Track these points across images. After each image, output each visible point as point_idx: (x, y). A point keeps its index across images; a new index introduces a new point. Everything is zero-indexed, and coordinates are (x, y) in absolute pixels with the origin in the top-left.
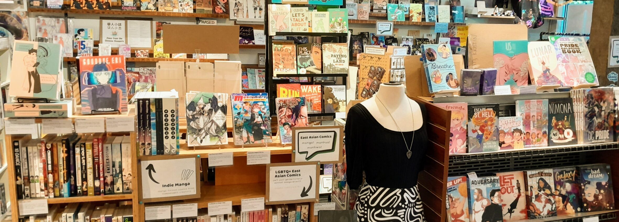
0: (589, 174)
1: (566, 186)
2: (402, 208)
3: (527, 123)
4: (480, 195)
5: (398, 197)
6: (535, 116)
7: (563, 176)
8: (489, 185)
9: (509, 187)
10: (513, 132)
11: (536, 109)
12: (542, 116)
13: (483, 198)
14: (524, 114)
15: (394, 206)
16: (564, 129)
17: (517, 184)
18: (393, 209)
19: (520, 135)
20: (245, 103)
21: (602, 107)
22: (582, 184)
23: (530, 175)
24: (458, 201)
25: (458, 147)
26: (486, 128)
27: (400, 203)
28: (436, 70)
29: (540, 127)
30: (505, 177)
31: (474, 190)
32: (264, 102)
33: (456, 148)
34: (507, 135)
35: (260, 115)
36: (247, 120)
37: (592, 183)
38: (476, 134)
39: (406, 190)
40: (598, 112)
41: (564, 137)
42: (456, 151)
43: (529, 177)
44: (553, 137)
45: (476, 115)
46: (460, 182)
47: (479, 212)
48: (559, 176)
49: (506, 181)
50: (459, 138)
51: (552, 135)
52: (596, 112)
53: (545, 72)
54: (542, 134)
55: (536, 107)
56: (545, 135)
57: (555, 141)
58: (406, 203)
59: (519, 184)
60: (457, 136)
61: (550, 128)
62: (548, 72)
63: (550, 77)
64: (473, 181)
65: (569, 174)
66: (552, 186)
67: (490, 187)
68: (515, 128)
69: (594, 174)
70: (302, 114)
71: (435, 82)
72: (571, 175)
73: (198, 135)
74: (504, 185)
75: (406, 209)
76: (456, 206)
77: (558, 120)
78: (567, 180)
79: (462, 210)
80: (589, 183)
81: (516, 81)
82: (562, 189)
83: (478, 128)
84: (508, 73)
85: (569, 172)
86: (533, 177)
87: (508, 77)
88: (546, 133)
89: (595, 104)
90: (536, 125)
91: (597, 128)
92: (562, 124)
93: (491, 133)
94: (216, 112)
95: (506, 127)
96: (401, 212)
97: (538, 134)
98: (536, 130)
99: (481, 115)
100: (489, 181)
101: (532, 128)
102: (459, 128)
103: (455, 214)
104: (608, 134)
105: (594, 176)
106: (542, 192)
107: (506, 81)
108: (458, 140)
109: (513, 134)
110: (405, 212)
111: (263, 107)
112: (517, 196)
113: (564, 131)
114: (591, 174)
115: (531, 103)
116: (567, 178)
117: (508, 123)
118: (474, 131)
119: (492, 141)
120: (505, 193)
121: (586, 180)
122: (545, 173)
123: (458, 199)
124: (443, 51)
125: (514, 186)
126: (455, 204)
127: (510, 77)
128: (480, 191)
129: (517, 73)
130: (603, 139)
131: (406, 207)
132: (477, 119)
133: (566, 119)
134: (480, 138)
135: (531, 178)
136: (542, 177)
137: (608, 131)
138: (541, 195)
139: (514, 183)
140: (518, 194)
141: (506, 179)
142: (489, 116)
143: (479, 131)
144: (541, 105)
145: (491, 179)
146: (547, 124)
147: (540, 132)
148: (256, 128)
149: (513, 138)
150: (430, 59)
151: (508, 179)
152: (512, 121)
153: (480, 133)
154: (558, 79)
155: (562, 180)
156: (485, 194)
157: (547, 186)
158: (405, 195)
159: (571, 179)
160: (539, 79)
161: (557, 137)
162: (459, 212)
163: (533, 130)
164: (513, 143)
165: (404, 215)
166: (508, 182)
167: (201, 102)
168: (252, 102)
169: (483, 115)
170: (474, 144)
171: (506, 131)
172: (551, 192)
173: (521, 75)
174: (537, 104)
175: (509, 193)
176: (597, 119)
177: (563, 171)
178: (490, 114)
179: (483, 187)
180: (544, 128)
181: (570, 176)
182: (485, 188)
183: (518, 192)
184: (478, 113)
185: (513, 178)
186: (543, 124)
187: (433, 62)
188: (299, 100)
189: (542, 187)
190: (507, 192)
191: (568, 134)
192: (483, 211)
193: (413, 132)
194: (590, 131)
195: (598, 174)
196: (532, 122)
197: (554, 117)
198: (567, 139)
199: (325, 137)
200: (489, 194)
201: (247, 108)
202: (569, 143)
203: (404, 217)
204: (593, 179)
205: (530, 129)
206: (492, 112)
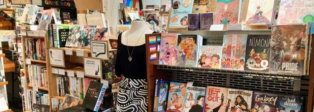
0: (285, 101)
1: (265, 108)
2: (129, 90)
3: (228, 52)
4: (191, 97)
5: (127, 83)
6: (235, 47)
7: (263, 99)
8: (198, 92)
9: (215, 97)
10: (213, 57)
11: (236, 42)
12: (241, 47)
13: (192, 99)
14: (227, 45)
15: (125, 88)
16: (261, 59)
17: (222, 96)
18: (125, 89)
19: (218, 60)
20: (87, 30)
21: (291, 42)
22: (277, 109)
23: (231, 92)
24: (180, 99)
25: (172, 61)
26: (188, 51)
27: (127, 86)
28: (176, 14)
29: (238, 56)
30: (213, 90)
31: (188, 93)
32: (94, 30)
33: (171, 62)
34: (207, 58)
35: (90, 35)
36: (85, 37)
37: (286, 109)
38: (181, 54)
39: (130, 79)
40: (286, 46)
41: (260, 65)
42: (171, 64)
43: (230, 92)
44: (249, 64)
45: (183, 42)
46: (183, 87)
47: (188, 107)
48: (259, 98)
49: (213, 92)
50: (173, 56)
51: (248, 63)
52: (284, 46)
53: (257, 14)
54: (239, 61)
55: (236, 40)
56: (242, 62)
57: (250, 68)
58: (131, 87)
59: (223, 96)
60: (172, 55)
61: (247, 57)
62: (260, 14)
63: (260, 18)
64: (188, 87)
65: (270, 99)
66: (249, 104)
67: (198, 93)
68: (215, 54)
69: (290, 102)
70: (104, 36)
71: (172, 22)
72: (272, 100)
73: (69, 42)
74: (212, 95)
75: (131, 90)
76: (178, 101)
77: (256, 51)
78: (266, 103)
79: (181, 105)
80: (284, 109)
81: (229, 21)
82: (260, 109)
83: (183, 50)
84: (223, 15)
85: (271, 97)
86: (233, 93)
87: (224, 18)
88: (243, 61)
89: (284, 38)
90: (235, 54)
91: (284, 60)
92: (260, 55)
93: (191, 54)
94: (78, 33)
95: (208, 53)
96: (128, 91)
97: (236, 61)
98: (235, 58)
99: (185, 42)
100: (199, 89)
101: (232, 56)
102: (173, 50)
103: (177, 106)
104: (297, 67)
105: (290, 105)
106: (238, 106)
107: (221, 21)
108: (173, 57)
109: (212, 58)
110: (130, 92)
111: (93, 32)
112: (219, 105)
113: (260, 61)
114: (288, 102)
115: (233, 37)
116: (267, 101)
117: (210, 50)
118: (180, 52)
119: (191, 60)
120: (211, 100)
121: (281, 106)
122: (244, 93)
123: (180, 97)
124: (186, 2)
125: (219, 97)
126: (178, 100)
127: (225, 18)
128: (191, 95)
129: (230, 16)
130: (291, 71)
131: (131, 89)
132: (183, 44)
133: (264, 52)
134: (183, 57)
135: (231, 93)
136: (240, 95)
137: (297, 64)
138: (237, 108)
139: (220, 95)
140: (221, 103)
141: (214, 91)
142: (191, 43)
143: (183, 52)
144: (240, 39)
145: (200, 88)
146: (245, 54)
147: (238, 59)
148: (87, 41)
149: (212, 61)
150: (174, 8)
151: (215, 91)
152: (213, 49)
153: (184, 54)
154: (267, 19)
155: (262, 102)
156: (194, 97)
157: (243, 102)
158: (130, 82)
159: (271, 103)
160: (249, 20)
161: (253, 65)
162: (179, 106)
163: (232, 57)
164: (211, 64)
165: (130, 93)
166: (215, 93)
167: (75, 28)
168: (89, 29)
169: (187, 42)
170: (180, 60)
171: (207, 55)
172: (247, 108)
173: (233, 17)
174: (237, 38)
175: (214, 101)
176: (285, 53)
177: (265, 95)
178: (191, 41)
179: (194, 92)
180: (242, 57)
181: (270, 100)
182: (195, 93)
183: (221, 102)
184: (184, 40)
185: (219, 92)
186: (241, 54)
187: (175, 10)
188: (105, 29)
189: (239, 102)
190: (212, 100)
191: (264, 64)
192: (191, 108)
193: (134, 47)
194: (277, 61)
195: (294, 103)
196: (232, 52)
197: (253, 49)
198: (262, 67)
199: (102, 46)
200: (197, 98)
201: (87, 32)
202: (264, 71)
203: (130, 95)
204: (288, 107)
205: (230, 56)
206: (192, 41)
